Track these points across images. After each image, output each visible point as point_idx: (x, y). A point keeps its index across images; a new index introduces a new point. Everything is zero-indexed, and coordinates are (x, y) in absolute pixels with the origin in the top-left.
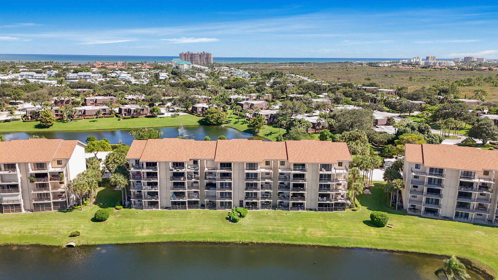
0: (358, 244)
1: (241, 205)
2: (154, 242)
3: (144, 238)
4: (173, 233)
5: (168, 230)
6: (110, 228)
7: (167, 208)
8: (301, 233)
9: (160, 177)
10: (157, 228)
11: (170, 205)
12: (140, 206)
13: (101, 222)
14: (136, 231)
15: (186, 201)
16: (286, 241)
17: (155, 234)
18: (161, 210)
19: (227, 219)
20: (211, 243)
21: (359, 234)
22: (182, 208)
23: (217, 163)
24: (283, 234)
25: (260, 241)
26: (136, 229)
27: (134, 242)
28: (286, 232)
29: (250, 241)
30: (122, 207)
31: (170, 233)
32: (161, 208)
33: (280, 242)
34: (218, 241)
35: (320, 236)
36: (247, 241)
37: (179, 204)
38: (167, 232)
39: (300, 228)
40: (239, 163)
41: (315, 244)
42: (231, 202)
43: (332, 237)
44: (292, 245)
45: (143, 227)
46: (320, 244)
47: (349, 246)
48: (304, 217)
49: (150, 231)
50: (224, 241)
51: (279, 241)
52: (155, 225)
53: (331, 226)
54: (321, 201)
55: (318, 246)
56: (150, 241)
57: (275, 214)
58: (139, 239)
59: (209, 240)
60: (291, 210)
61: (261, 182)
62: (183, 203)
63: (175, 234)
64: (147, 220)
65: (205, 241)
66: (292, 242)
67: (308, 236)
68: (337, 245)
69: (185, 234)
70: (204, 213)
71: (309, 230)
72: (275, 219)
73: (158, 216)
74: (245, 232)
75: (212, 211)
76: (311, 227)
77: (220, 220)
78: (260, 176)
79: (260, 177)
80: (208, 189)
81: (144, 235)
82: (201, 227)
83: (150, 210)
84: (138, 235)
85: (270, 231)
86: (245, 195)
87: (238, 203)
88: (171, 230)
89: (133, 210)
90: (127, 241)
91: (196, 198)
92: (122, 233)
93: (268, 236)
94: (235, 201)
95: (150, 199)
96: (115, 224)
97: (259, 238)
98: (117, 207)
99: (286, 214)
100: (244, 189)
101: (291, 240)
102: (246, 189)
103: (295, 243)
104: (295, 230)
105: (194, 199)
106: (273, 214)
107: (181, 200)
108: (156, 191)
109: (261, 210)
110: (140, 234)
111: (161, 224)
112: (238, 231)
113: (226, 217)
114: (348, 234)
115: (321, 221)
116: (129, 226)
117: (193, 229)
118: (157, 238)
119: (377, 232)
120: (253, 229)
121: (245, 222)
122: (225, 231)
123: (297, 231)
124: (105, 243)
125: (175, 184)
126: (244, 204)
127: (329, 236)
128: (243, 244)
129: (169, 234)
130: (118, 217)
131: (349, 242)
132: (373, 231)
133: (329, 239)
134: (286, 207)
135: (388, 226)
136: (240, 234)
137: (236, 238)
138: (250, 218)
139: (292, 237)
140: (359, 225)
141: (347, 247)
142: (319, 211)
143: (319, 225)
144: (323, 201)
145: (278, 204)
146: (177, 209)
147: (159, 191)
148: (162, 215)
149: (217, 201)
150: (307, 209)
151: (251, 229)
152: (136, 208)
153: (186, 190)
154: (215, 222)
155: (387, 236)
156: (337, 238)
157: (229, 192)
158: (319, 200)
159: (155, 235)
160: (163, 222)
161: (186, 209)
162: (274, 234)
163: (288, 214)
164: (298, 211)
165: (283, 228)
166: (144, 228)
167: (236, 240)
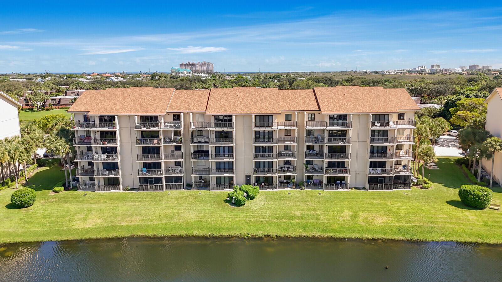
0: (451, 235)
1: (248, 182)
2: (103, 237)
3: (86, 231)
4: (136, 223)
5: (128, 219)
6: (32, 218)
7: (133, 189)
8: (349, 220)
9: (120, 141)
10: (110, 216)
11: (137, 184)
12: (92, 187)
13: (21, 209)
14: (75, 221)
15: (162, 178)
16: (327, 232)
17: (106, 225)
18: (124, 192)
19: (226, 201)
20: (198, 237)
21: (448, 221)
22: (157, 189)
23: (210, 115)
24: (320, 221)
25: (282, 234)
26: (76, 217)
27: (66, 239)
28: (324, 219)
29: (266, 234)
30: (63, 188)
31: (132, 224)
32: (123, 190)
33: (317, 234)
34: (211, 235)
35: (383, 224)
36: (260, 233)
37: (151, 183)
38: (126, 221)
39: (347, 213)
40: (244, 115)
41: (376, 236)
42: (232, 178)
43: (403, 224)
44: (337, 238)
45: (87, 215)
46: (384, 237)
47: (437, 240)
48: (350, 197)
49: (99, 221)
50: (221, 234)
51: (314, 233)
52: (108, 211)
53: (397, 209)
54: (373, 174)
55: (383, 240)
56: (96, 237)
57: (302, 195)
58: (78, 233)
59: (195, 233)
60: (326, 189)
61: (279, 145)
62: (158, 180)
63: (139, 225)
64: (97, 206)
65: (190, 235)
66: (337, 234)
67: (363, 224)
68: (415, 238)
69: (156, 225)
70: (190, 195)
71: (363, 215)
72: (304, 201)
73: (117, 200)
74: (256, 219)
75: (203, 192)
76: (365, 210)
77: (215, 203)
78: (276, 136)
79: (278, 137)
80: (196, 158)
81: (87, 227)
82: (184, 213)
83: (106, 191)
84: (76, 227)
85: (298, 218)
86: (253, 166)
87: (242, 179)
88: (134, 218)
89: (80, 192)
90: (55, 237)
91: (178, 173)
92: (50, 225)
93: (295, 225)
94: (238, 176)
95: (106, 175)
96: (43, 211)
97: (280, 229)
98: (56, 189)
99: (320, 194)
100: (253, 158)
101: (335, 231)
102: (256, 157)
103: (342, 235)
104: (339, 216)
105: (174, 175)
106: (298, 195)
107: (154, 176)
108: (116, 161)
109: (278, 190)
110: (80, 225)
111: (118, 210)
112: (244, 219)
113: (225, 199)
114: (428, 220)
115: (378, 202)
116: (65, 213)
117: (171, 217)
118: (108, 232)
119: (476, 216)
120: (269, 215)
121: (256, 205)
122: (223, 219)
123: (343, 217)
124: (15, 241)
125: (144, 148)
126: (253, 180)
127: (397, 224)
128: (254, 238)
129: (130, 224)
130: (52, 202)
131: (434, 232)
132: (471, 215)
133: (399, 228)
134: (318, 185)
135: (491, 207)
136: (248, 223)
137: (242, 229)
138: (262, 200)
139: (336, 227)
140: (443, 207)
141: (433, 241)
142: (370, 189)
143: (376, 208)
144: (377, 173)
145: (304, 180)
146: (148, 190)
147: (119, 161)
148: (122, 199)
149: (210, 176)
150: (351, 188)
151: (266, 215)
152: (84, 190)
153: (162, 159)
154: (208, 207)
155: (496, 222)
156: (412, 227)
157: (229, 162)
158: (370, 173)
159: (106, 227)
160: (122, 208)
161: (163, 190)
162: (304, 221)
163: (322, 194)
164: (338, 190)
165: (320, 213)
166: (90, 217)
167: (241, 232)
